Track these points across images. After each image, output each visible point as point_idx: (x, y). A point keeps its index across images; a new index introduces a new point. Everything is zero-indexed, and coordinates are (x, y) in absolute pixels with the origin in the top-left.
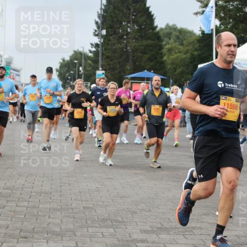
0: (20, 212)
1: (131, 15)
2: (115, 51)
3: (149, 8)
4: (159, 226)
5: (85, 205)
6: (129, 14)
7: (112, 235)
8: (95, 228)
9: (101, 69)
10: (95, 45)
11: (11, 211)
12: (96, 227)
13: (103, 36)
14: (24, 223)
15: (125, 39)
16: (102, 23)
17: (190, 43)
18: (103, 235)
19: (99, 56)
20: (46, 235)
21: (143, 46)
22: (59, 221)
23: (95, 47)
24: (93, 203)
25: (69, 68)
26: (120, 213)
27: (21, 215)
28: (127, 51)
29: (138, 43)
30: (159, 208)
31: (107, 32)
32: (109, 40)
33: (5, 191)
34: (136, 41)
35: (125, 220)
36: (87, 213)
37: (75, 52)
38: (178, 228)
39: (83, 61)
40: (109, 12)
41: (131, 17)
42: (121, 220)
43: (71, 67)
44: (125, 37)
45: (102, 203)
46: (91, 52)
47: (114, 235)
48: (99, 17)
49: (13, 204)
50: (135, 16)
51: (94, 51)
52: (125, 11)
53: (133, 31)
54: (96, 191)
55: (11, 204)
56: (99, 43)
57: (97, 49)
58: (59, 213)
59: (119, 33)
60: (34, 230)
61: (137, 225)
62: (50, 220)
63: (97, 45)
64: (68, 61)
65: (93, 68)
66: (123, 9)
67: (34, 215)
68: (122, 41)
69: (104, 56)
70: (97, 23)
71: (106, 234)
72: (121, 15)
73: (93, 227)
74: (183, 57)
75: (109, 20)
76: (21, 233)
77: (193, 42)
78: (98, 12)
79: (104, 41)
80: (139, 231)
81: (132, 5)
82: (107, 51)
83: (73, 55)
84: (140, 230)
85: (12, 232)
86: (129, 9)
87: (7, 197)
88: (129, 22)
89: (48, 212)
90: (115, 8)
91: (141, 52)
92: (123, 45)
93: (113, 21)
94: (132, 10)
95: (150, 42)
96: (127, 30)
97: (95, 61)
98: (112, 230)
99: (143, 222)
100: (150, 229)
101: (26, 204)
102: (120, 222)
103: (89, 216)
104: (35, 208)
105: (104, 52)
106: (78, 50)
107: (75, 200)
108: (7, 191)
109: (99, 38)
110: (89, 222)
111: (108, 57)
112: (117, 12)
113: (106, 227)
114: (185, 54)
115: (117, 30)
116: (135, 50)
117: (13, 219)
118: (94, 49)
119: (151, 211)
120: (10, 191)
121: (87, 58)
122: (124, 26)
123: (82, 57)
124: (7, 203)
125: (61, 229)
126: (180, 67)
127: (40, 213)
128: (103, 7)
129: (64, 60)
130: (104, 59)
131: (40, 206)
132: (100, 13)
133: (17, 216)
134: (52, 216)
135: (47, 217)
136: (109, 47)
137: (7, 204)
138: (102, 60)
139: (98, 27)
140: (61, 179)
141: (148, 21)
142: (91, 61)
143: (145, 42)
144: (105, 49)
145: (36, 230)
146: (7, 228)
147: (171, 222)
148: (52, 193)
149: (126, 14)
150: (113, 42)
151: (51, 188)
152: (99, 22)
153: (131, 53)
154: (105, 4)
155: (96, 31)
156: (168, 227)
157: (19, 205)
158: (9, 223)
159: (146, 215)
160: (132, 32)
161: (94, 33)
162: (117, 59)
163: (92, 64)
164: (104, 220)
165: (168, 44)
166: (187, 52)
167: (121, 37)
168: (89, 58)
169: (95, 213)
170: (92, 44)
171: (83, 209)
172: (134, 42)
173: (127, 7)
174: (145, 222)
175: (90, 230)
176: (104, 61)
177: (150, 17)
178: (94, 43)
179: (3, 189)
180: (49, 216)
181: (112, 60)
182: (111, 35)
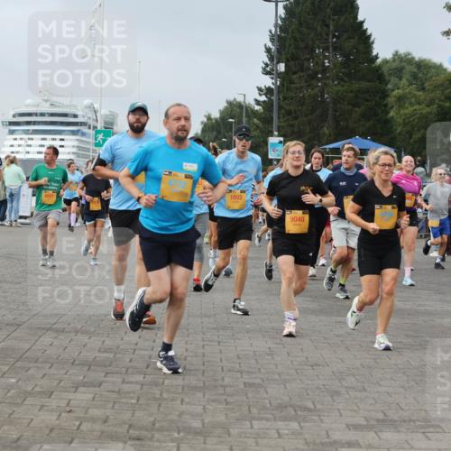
0: (129, 393)
1: (331, 36)
2: (301, 102)
3: (362, 23)
4: (381, 416)
5: (246, 380)
6: (327, 35)
7: (295, 434)
8: (264, 422)
9: (276, 133)
10: (265, 91)
11: (114, 392)
12: (267, 420)
13: (279, 75)
14: (137, 414)
15: (319, 80)
16: (278, 50)
17: (436, 87)
18: (279, 433)
19: (272, 111)
20: (176, 435)
21: (351, 91)
22: (199, 409)
23: (266, 94)
24: (262, 376)
25: (219, 132)
26: (311, 394)
27: (132, 398)
28: (323, 101)
29: (342, 86)
30: (380, 385)
31: (286, 66)
32: (291, 82)
33: (102, 355)
34: (339, 83)
35: (319, 406)
36: (250, 395)
37: (230, 103)
38: (414, 421)
39: (244, 119)
40: (290, 31)
41: (330, 40)
42: (312, 406)
43: (222, 130)
44: (320, 76)
45: (277, 377)
46: (258, 102)
47: (300, 434)
48: (272, 40)
49: (117, 379)
50: (338, 37)
51: (264, 102)
52: (319, 28)
53: (335, 65)
54: (268, 355)
55: (115, 379)
56: (273, 86)
57: (270, 99)
58: (199, 395)
59: (309, 68)
60: (154, 425)
61: (341, 415)
62: (183, 407)
63: (269, 91)
64: (216, 120)
65: (262, 132)
66: (315, 25)
67: (155, 399)
68: (314, 82)
69: (283, 111)
70: (268, 50)
71: (286, 432)
72: (312, 35)
73: (262, 419)
74: (424, 111)
75: (290, 45)
76: (131, 431)
77: (442, 85)
78: (270, 32)
79: (282, 84)
80: (344, 426)
81: (332, 17)
82: (286, 102)
83: (226, 108)
84: (347, 425)
85: (115, 429)
86: (328, 26)
87: (105, 366)
88: (326, 49)
89: (179, 393)
90: (301, 24)
91: (349, 104)
92: (316, 90)
93: (297, 47)
94: (331, 28)
95: (364, 84)
96: (324, 63)
97: (266, 119)
98: (295, 425)
99: (351, 411)
100: (365, 423)
101: (140, 378)
102: (309, 410)
103: (255, 400)
104: (156, 385)
105: (282, 103)
106: (235, 99)
107: (229, 371)
108: (106, 355)
109: (272, 78)
110: (254, 411)
111: (289, 113)
112: (305, 30)
113: (285, 419)
114: (428, 106)
115: (306, 64)
116: (338, 100)
117: (116, 407)
118: (263, 98)
119: (365, 390)
120: (111, 356)
121: (251, 113)
122: (318, 56)
123: (242, 112)
124: (105, 376)
125: (203, 424)
126: (419, 130)
127: (165, 395)
128: (279, 22)
129: (209, 118)
130: (281, 116)
131: (166, 382)
132: (273, 32)
133: (124, 400)
134: (186, 400)
135: (178, 402)
136: (291, 94)
137: (106, 379)
138: (279, 118)
139: (271, 59)
140: (204, 333)
141: (361, 47)
142: (259, 119)
143: (356, 86)
144: (285, 98)
145: (157, 425)
146: (106, 422)
147: (402, 409)
148: (188, 358)
149: (321, 35)
150: (298, 85)
151: (187, 350)
152: (273, 48)
153: (331, 105)
154: (283, 16)
155: (267, 65)
156: (396, 418)
157: (127, 380)
158: (109, 412)
159: (356, 398)
160: (332, 66)
161: (264, 69)
162: (306, 116)
163: (261, 125)
164: (281, 407)
165: (398, 88)
166: (431, 102)
167: (313, 76)
168: (255, 113)
169: (265, 395)
170: (260, 89)
171: (242, 386)
172: (336, 85)
173: (324, 21)
174: (355, 411)
175: (256, 424)
176: (282, 120)
177: (364, 40)
178: (263, 87)
179: (99, 351)
180: (182, 401)
181: (296, 118)
182: (295, 73)
